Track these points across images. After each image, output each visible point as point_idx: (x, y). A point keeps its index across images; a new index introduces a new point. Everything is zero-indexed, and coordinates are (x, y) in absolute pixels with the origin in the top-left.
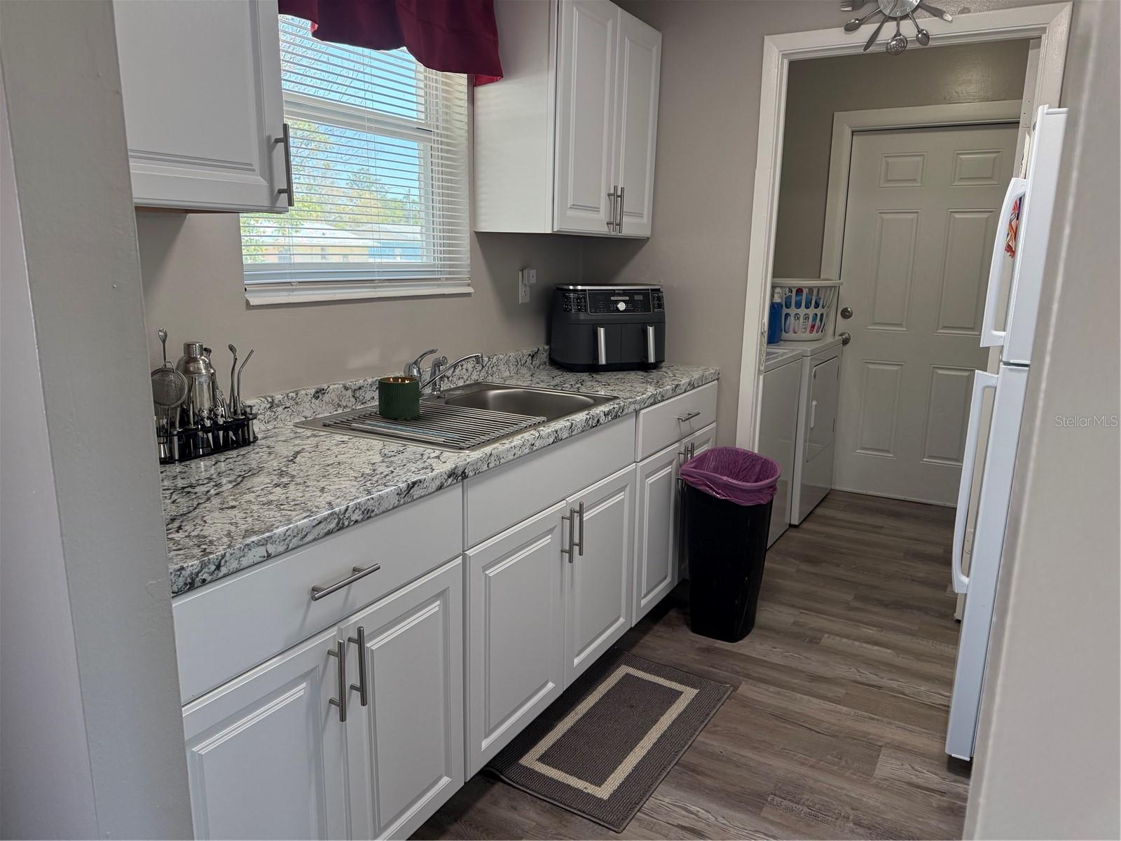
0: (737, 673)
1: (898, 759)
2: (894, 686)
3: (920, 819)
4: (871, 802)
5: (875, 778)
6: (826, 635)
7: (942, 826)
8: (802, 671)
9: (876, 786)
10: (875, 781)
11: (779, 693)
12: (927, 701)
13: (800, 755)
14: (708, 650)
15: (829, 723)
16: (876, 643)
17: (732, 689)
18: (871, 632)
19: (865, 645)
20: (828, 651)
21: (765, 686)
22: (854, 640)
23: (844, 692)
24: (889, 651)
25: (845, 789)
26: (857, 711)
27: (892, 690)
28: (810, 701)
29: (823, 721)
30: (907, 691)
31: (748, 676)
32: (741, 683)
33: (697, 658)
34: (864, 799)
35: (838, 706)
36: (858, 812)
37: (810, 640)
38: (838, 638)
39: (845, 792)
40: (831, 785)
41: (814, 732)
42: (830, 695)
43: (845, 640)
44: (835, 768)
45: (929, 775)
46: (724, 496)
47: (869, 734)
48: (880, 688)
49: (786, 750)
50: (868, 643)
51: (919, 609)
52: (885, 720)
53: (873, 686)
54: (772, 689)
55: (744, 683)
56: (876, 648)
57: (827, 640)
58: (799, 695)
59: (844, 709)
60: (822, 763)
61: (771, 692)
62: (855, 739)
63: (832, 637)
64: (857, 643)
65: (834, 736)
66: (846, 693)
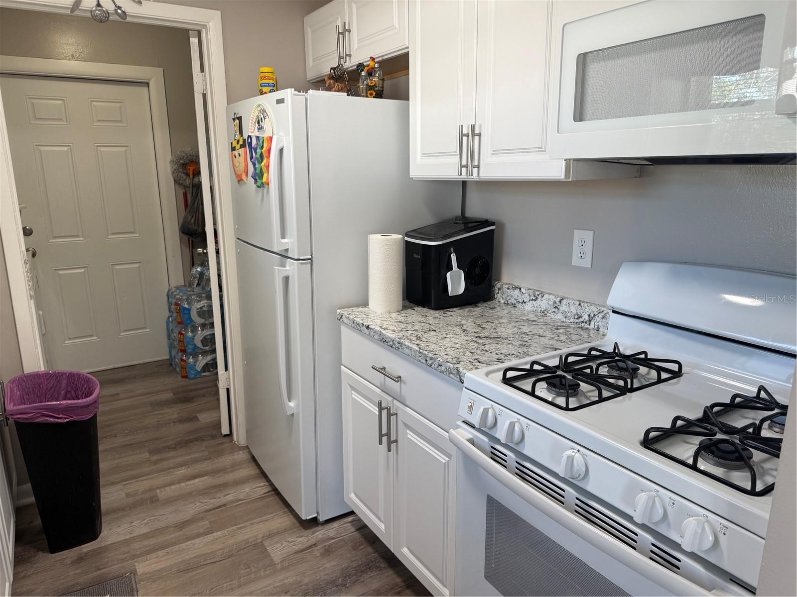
0: (124, 560)
1: (276, 543)
2: (231, 498)
3: (321, 569)
4: (291, 580)
5: (278, 564)
6: (158, 491)
7: (333, 563)
8: (168, 527)
9: (283, 569)
10: (279, 565)
11: (168, 553)
12: (256, 496)
13: (225, 585)
14: (81, 559)
15: (220, 550)
16: (194, 477)
17: (132, 575)
18: (182, 472)
19: (189, 483)
20: (170, 501)
21: (154, 555)
22: (179, 483)
23: (208, 522)
24: (206, 478)
25: (270, 584)
26: (228, 529)
27: (232, 502)
28: (194, 545)
29: (216, 551)
30: (241, 497)
31: (134, 557)
32: (134, 566)
33: (79, 571)
34: (285, 581)
35: (214, 534)
36: (290, 592)
37: (151, 501)
38: (167, 488)
39: (272, 586)
40: (261, 589)
41: (217, 563)
42: (202, 530)
43: (173, 487)
44: (252, 576)
45: (300, 539)
46: (65, 418)
47: (248, 539)
48: (225, 505)
49: (213, 588)
50: (189, 480)
51: (196, 439)
52: (248, 523)
53: (220, 507)
54: (160, 553)
55: (136, 564)
56: (197, 480)
57: (162, 494)
58: (183, 545)
59: (219, 533)
60: (242, 579)
61: (163, 556)
62: (244, 548)
63: (163, 490)
64: (183, 484)
65: (231, 556)
66: (210, 522)
